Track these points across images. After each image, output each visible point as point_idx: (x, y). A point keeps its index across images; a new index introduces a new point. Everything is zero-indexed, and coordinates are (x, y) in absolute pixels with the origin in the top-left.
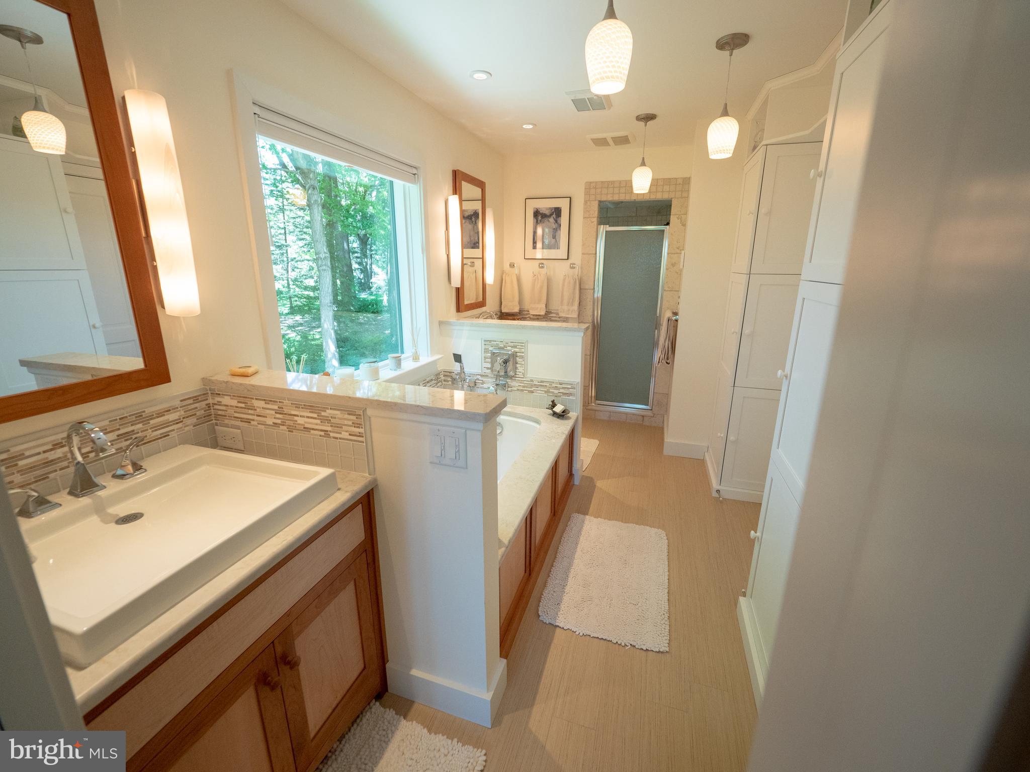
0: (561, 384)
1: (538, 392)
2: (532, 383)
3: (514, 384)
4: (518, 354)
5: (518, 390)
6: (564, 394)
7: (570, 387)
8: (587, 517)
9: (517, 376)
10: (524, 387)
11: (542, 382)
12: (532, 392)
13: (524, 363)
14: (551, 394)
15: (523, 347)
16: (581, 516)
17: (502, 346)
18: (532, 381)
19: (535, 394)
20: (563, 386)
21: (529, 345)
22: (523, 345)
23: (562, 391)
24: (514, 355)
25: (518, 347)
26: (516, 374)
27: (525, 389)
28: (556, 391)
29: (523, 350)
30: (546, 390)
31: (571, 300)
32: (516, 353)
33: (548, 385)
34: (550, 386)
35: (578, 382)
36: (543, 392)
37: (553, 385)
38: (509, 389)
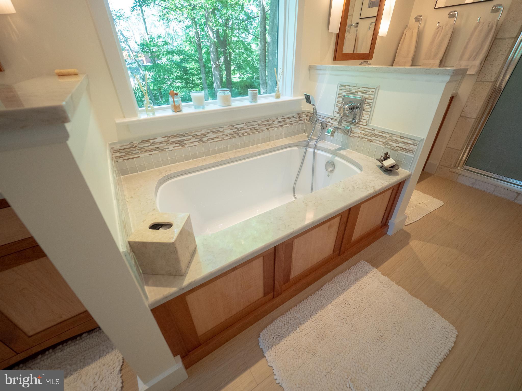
0: (402, 137)
1: (377, 142)
2: (373, 132)
3: (357, 131)
4: (367, 100)
5: (359, 137)
6: (402, 149)
7: (411, 142)
8: (375, 270)
9: (361, 123)
10: (364, 134)
11: (383, 132)
12: (371, 141)
13: (369, 110)
14: (389, 147)
15: (373, 93)
16: (369, 266)
17: (354, 91)
18: (373, 130)
19: (373, 143)
20: (404, 140)
21: (380, 91)
22: (374, 90)
23: (401, 145)
24: (363, 102)
25: (368, 93)
26: (360, 121)
27: (366, 137)
28: (395, 145)
29: (372, 96)
30: (385, 141)
31: (474, 54)
32: (365, 99)
33: (388, 136)
34: (391, 138)
35: (423, 139)
36: (381, 143)
37: (394, 138)
38: (352, 135)
